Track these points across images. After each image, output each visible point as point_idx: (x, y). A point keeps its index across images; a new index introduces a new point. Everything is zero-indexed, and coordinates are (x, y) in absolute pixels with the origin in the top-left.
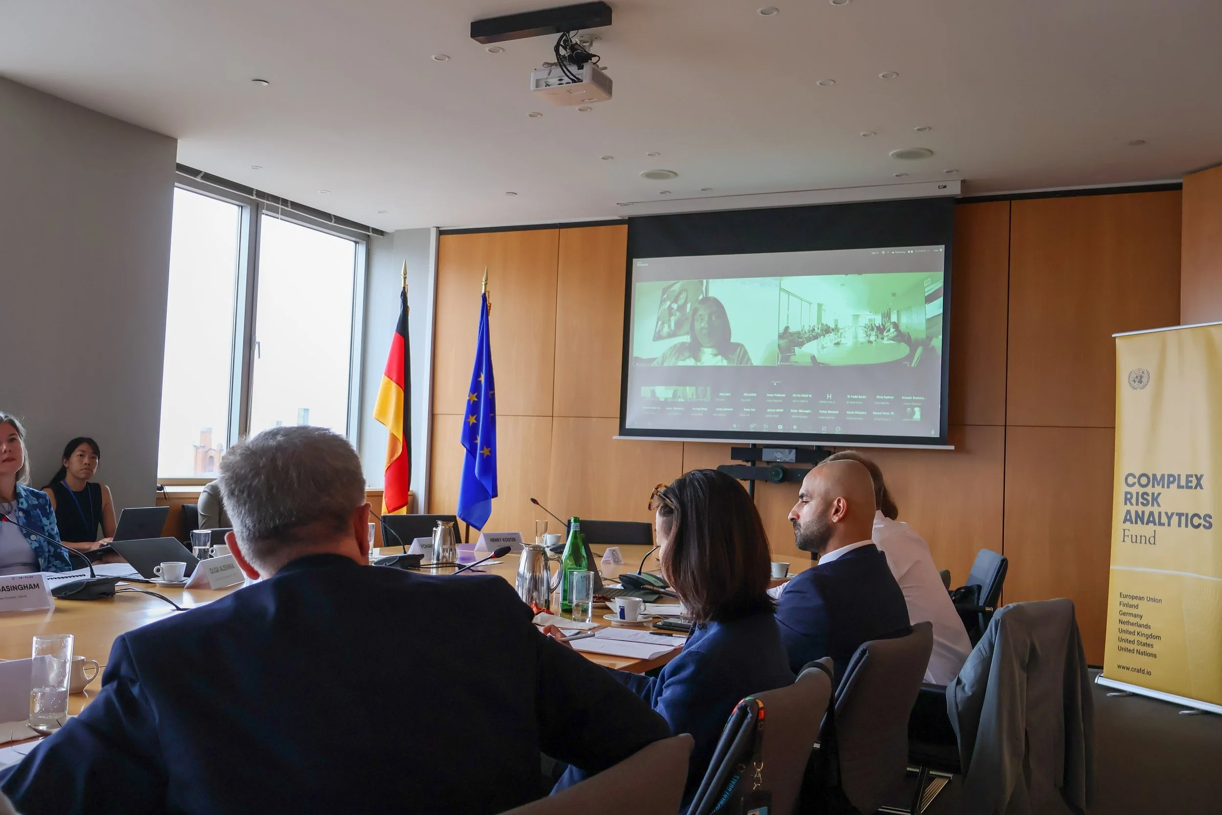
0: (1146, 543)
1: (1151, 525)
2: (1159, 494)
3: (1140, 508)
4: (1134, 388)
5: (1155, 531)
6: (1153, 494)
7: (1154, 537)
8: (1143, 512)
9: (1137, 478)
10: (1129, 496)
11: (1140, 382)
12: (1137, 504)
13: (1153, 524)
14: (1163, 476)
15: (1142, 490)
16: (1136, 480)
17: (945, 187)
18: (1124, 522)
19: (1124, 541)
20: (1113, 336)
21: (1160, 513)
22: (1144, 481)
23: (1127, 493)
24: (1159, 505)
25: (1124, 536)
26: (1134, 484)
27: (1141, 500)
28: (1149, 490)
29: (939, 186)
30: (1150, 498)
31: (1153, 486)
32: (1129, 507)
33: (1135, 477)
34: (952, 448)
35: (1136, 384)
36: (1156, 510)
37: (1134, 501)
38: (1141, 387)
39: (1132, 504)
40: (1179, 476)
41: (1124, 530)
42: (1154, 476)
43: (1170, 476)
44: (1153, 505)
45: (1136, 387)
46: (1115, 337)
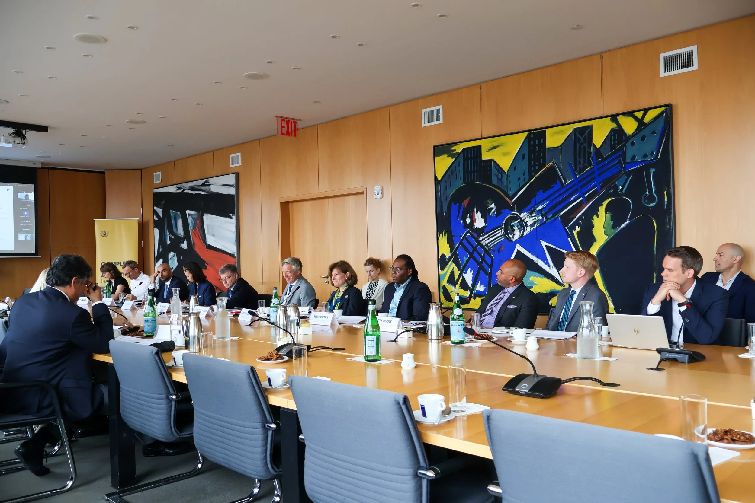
17: (35, 164)
19: (102, 283)
20: (94, 220)
29: (33, 164)
34: (41, 257)
35: (104, 235)
38: (106, 236)
40: (121, 262)
43: (117, 262)
46: (95, 220)
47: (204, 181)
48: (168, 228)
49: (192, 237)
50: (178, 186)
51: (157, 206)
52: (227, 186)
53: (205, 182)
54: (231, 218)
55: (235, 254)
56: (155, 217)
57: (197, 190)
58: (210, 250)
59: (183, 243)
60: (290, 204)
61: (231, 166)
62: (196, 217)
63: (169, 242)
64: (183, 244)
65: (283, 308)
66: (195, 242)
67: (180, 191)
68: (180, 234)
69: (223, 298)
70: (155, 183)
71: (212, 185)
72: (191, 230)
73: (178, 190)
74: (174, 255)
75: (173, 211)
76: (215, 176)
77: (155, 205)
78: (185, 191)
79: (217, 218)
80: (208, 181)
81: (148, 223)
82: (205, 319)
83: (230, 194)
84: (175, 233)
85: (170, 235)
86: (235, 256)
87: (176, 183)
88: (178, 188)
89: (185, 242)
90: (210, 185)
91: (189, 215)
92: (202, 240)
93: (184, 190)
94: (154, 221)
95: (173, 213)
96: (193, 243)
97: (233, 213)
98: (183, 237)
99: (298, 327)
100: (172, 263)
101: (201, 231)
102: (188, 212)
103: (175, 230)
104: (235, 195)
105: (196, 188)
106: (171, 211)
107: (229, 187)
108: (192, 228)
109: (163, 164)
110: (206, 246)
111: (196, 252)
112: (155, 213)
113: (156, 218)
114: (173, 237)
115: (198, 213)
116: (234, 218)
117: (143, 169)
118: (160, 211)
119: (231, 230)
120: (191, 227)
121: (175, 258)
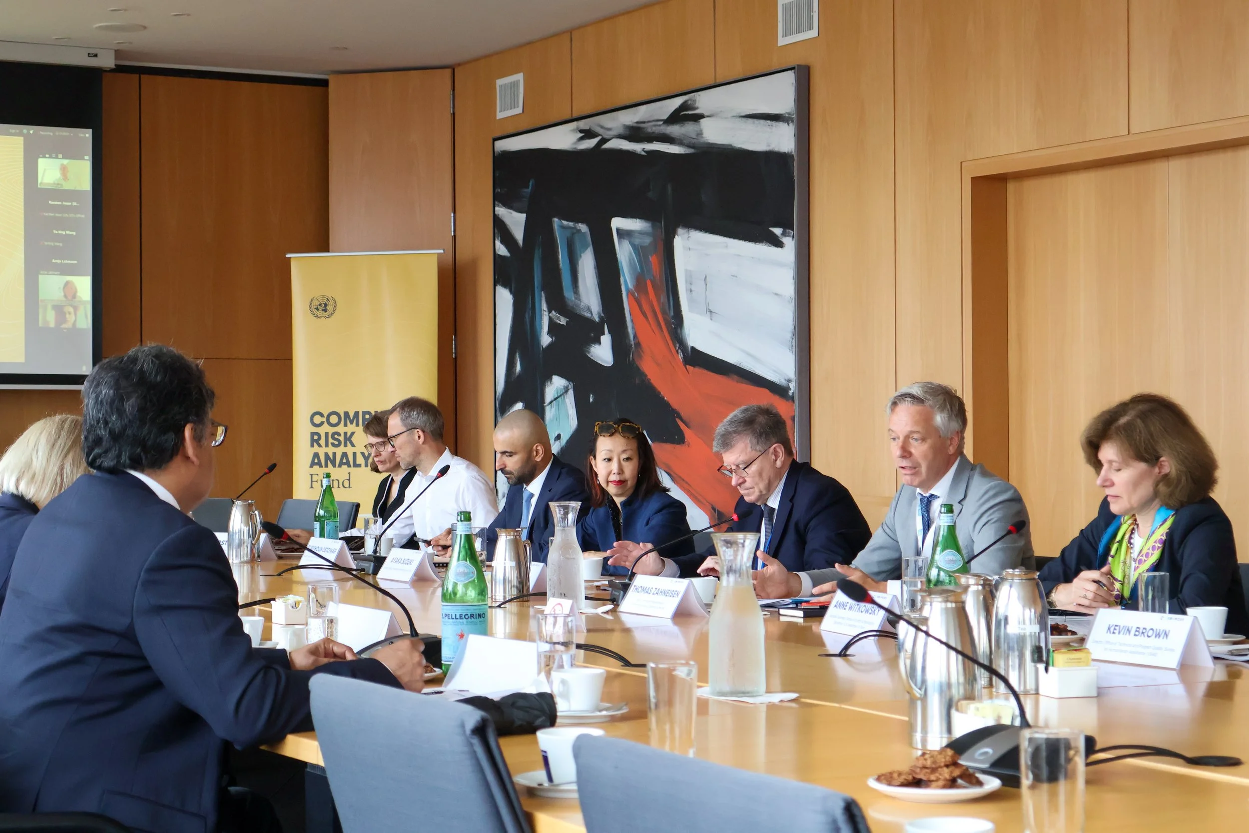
0: (339, 487)
1: (345, 467)
2: (353, 433)
3: (330, 450)
4: (317, 317)
5: (349, 473)
6: (346, 433)
7: (349, 480)
8: (334, 454)
9: (326, 416)
10: (316, 437)
11: (325, 310)
12: (327, 445)
13: (346, 466)
14: (357, 414)
15: (331, 430)
16: (324, 419)
17: (96, 56)
18: (311, 466)
19: (312, 487)
20: (288, 256)
21: (355, 454)
22: (334, 419)
23: (313, 434)
24: (353, 445)
25: (312, 481)
26: (322, 423)
27: (331, 440)
28: (341, 429)
29: (89, 54)
30: (342, 438)
31: (346, 425)
32: (316, 449)
33: (322, 415)
35: (320, 313)
36: (349, 450)
37: (322, 442)
38: (326, 316)
39: (320, 446)
41: (312, 475)
42: (347, 414)
44: (346, 445)
45: (320, 316)
46: (290, 258)
47: (677, 102)
48: (543, 288)
49: (632, 321)
50: (583, 124)
51: (508, 205)
52: (762, 122)
53: (684, 107)
54: (777, 243)
55: (792, 386)
56: (498, 243)
57: (651, 138)
58: (698, 370)
59: (600, 343)
60: (1011, 187)
61: (782, 41)
62: (647, 241)
63: (546, 340)
64: (597, 346)
65: (977, 584)
66: (641, 339)
67: (590, 143)
68: (589, 309)
69: (740, 536)
70: (500, 115)
71: (708, 116)
72: (629, 292)
73: (581, 139)
74: (566, 390)
75: (565, 223)
76: (719, 81)
77: (500, 198)
78: (608, 145)
79: (727, 247)
80: (695, 101)
81: (473, 264)
82: (669, 623)
83: (776, 149)
84: (571, 304)
85: (550, 312)
86: (790, 392)
87: (575, 115)
88: (581, 131)
89: (606, 339)
90: (701, 116)
91: (622, 233)
92: (668, 330)
93: (604, 141)
94: (498, 259)
95: (563, 227)
96: (633, 343)
97: (787, 225)
98: (597, 320)
99: (1041, 667)
100: (557, 418)
101: (663, 298)
102: (617, 223)
103: (568, 293)
104: (795, 155)
105: (649, 130)
106: (556, 220)
107: (774, 123)
108: (630, 286)
109: (530, 43)
110: (681, 356)
111: (646, 376)
112: (500, 228)
113: (502, 250)
114: (563, 321)
115: (653, 226)
116: (789, 243)
117: (459, 65)
118: (516, 221)
119: (779, 293)
120: (627, 280)
121: (570, 399)
